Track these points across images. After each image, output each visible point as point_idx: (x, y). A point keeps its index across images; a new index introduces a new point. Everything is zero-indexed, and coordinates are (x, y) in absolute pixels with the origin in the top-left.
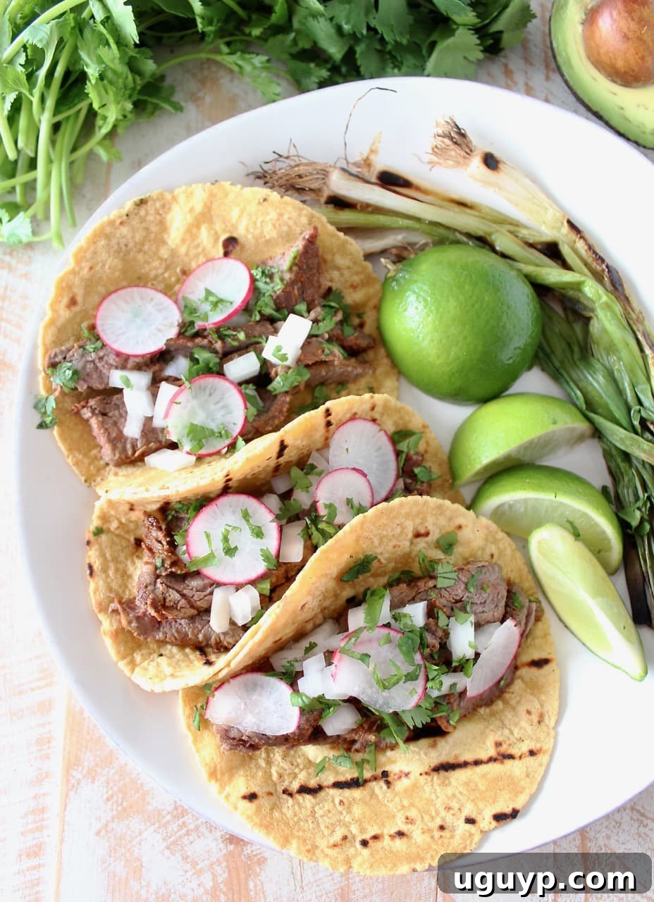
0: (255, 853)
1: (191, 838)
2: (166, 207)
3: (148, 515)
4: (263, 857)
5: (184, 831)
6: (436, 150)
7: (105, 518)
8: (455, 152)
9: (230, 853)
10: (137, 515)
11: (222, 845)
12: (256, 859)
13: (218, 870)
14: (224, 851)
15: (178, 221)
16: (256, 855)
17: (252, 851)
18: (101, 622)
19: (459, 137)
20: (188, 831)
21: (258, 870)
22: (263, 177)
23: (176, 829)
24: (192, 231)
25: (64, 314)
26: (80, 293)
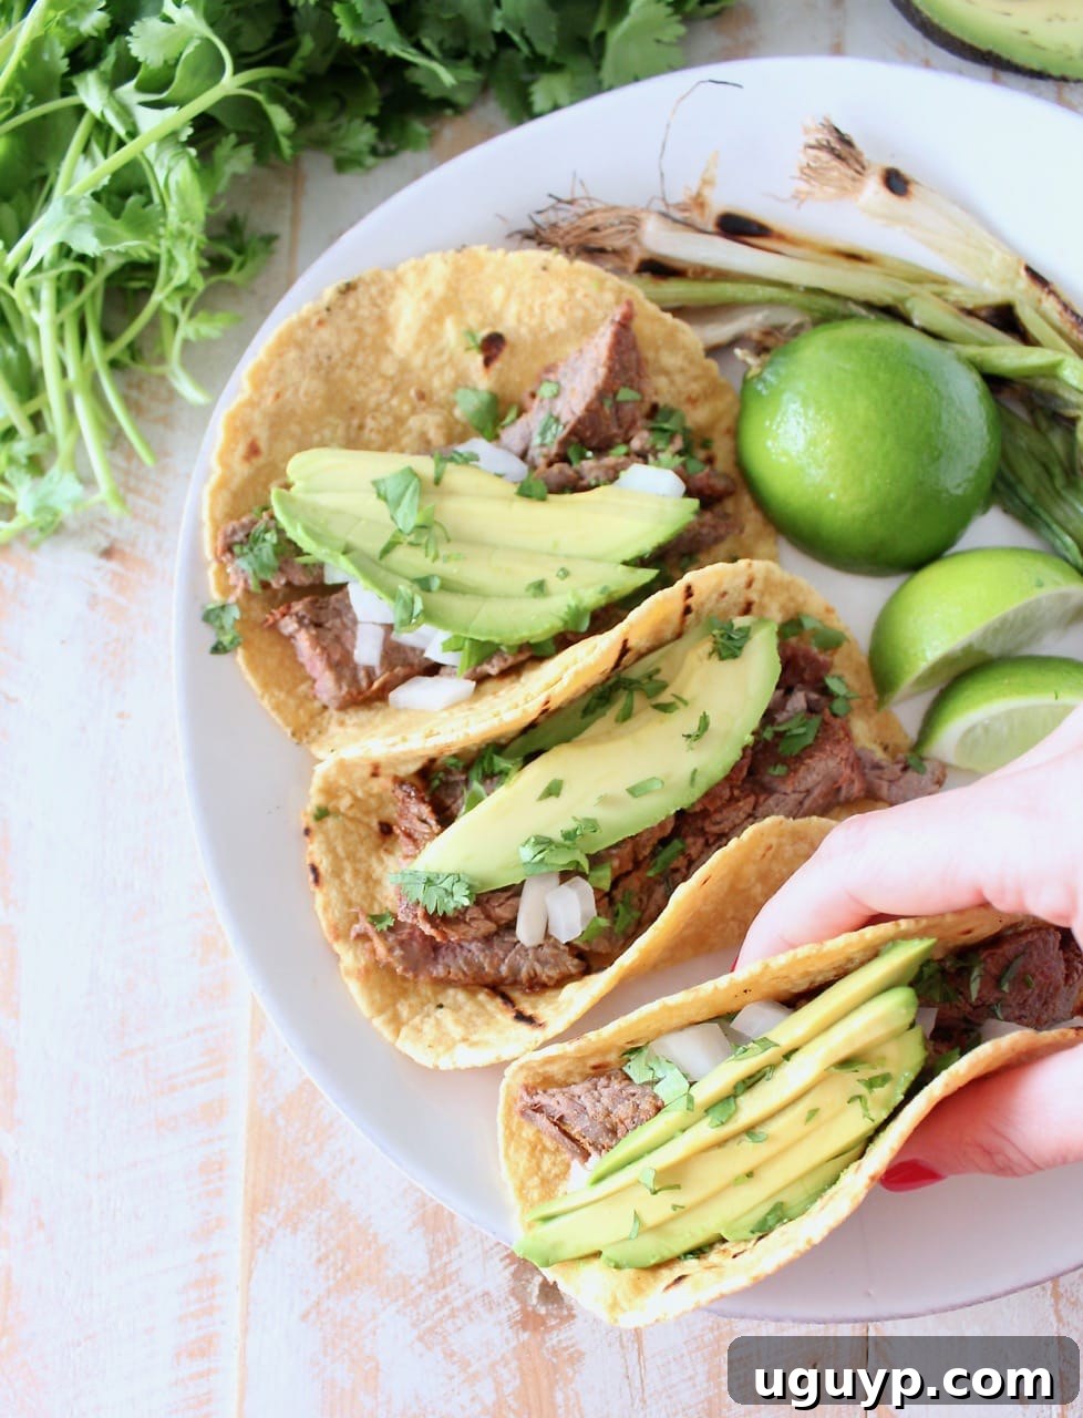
0: (564, 1345)
1: (459, 1323)
2: (386, 293)
3: (399, 781)
4: (577, 1351)
5: (446, 1311)
6: (810, 173)
7: (330, 791)
8: (838, 170)
9: (523, 1345)
10: (382, 784)
11: (509, 1333)
12: (565, 1354)
13: (505, 1374)
14: (514, 1343)
15: (407, 314)
16: (566, 1349)
17: (560, 1341)
18: (337, 957)
19: (841, 147)
20: (453, 1310)
21: (571, 1374)
22: (536, 237)
23: (432, 1308)
24: (429, 329)
25: (242, 470)
26: (262, 435)
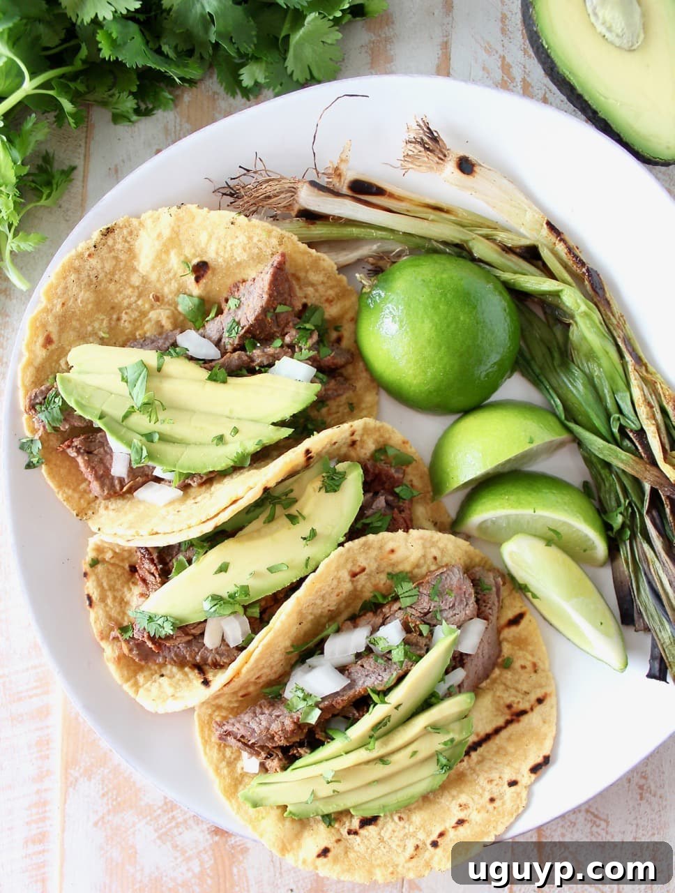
2: (134, 233)
7: (99, 550)
8: (427, 158)
15: (146, 248)
18: (103, 649)
19: (432, 143)
22: (230, 195)
24: (161, 258)
25: (41, 353)
26: (53, 330)
